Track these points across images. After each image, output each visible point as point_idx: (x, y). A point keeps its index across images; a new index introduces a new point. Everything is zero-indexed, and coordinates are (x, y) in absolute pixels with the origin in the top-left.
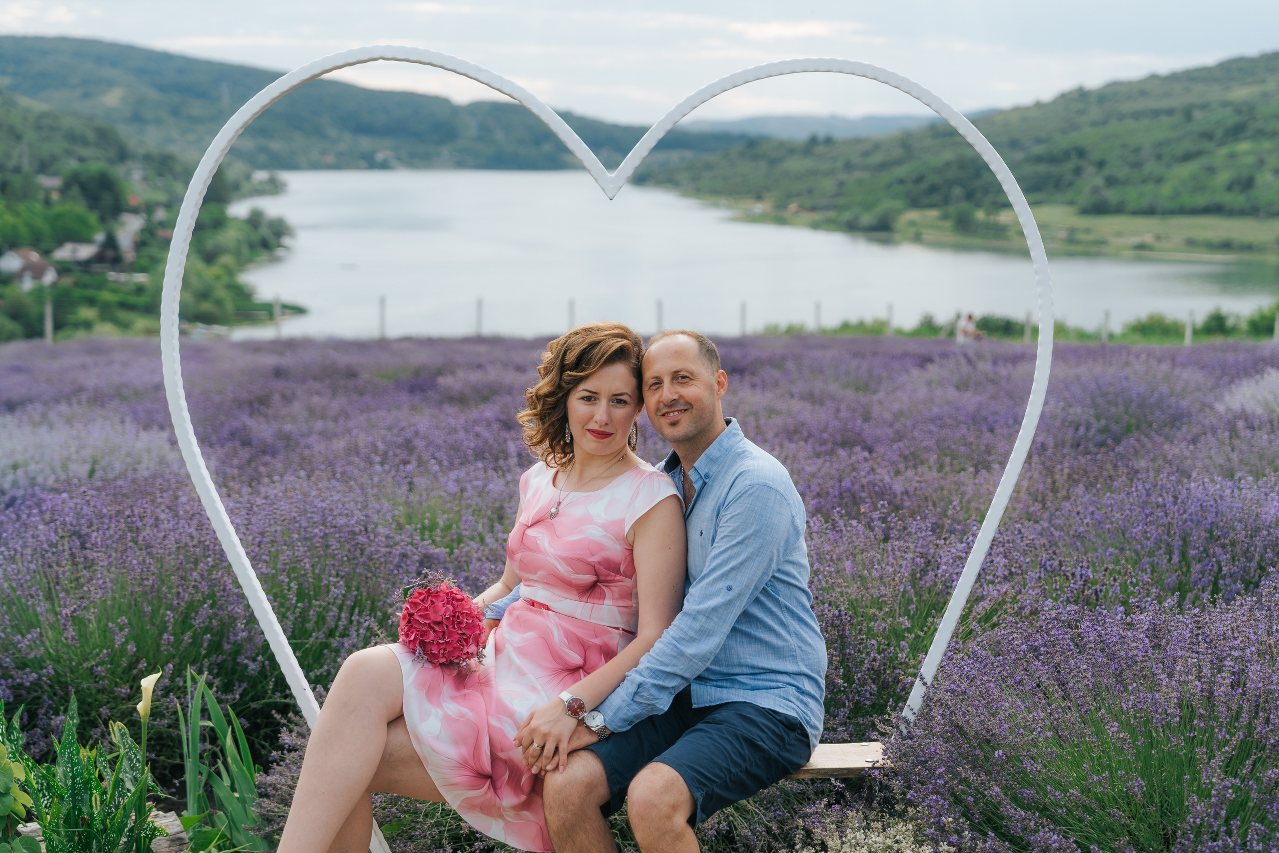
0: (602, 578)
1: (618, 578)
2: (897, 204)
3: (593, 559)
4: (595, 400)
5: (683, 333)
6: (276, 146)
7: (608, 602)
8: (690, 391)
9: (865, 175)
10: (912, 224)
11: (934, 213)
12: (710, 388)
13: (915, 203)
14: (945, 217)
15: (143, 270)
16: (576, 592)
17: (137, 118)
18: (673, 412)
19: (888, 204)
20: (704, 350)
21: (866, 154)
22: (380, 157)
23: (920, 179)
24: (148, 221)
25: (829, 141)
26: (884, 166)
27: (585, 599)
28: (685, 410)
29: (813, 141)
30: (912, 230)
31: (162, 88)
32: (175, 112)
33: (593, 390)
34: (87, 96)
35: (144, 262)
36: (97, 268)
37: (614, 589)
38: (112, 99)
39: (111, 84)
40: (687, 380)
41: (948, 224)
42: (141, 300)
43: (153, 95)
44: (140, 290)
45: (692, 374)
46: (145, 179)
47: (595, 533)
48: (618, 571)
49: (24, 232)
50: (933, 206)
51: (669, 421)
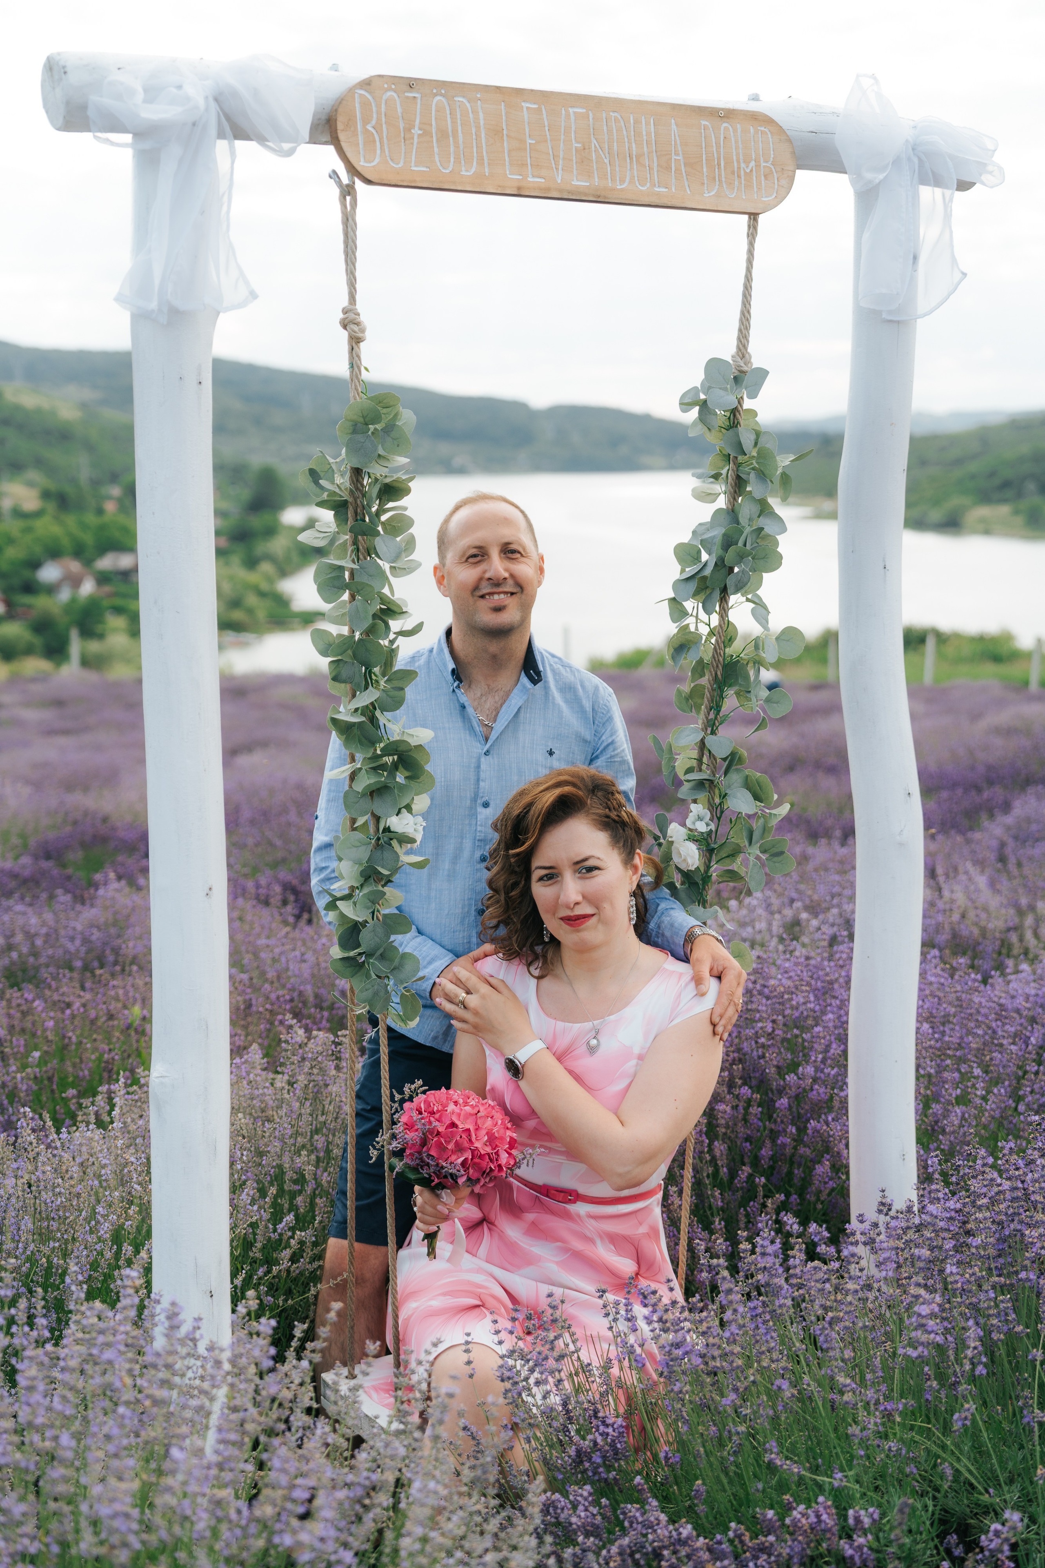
2: (967, 500)
9: (938, 471)
10: (982, 519)
11: (1004, 510)
13: (986, 498)
14: (1016, 512)
18: (499, 593)
19: (956, 501)
21: (942, 450)
23: (992, 474)
26: (958, 462)
28: (512, 594)
30: (982, 525)
31: (247, 399)
40: (518, 555)
41: (1020, 518)
43: (238, 405)
49: (66, 542)
50: (1004, 501)
51: (492, 605)
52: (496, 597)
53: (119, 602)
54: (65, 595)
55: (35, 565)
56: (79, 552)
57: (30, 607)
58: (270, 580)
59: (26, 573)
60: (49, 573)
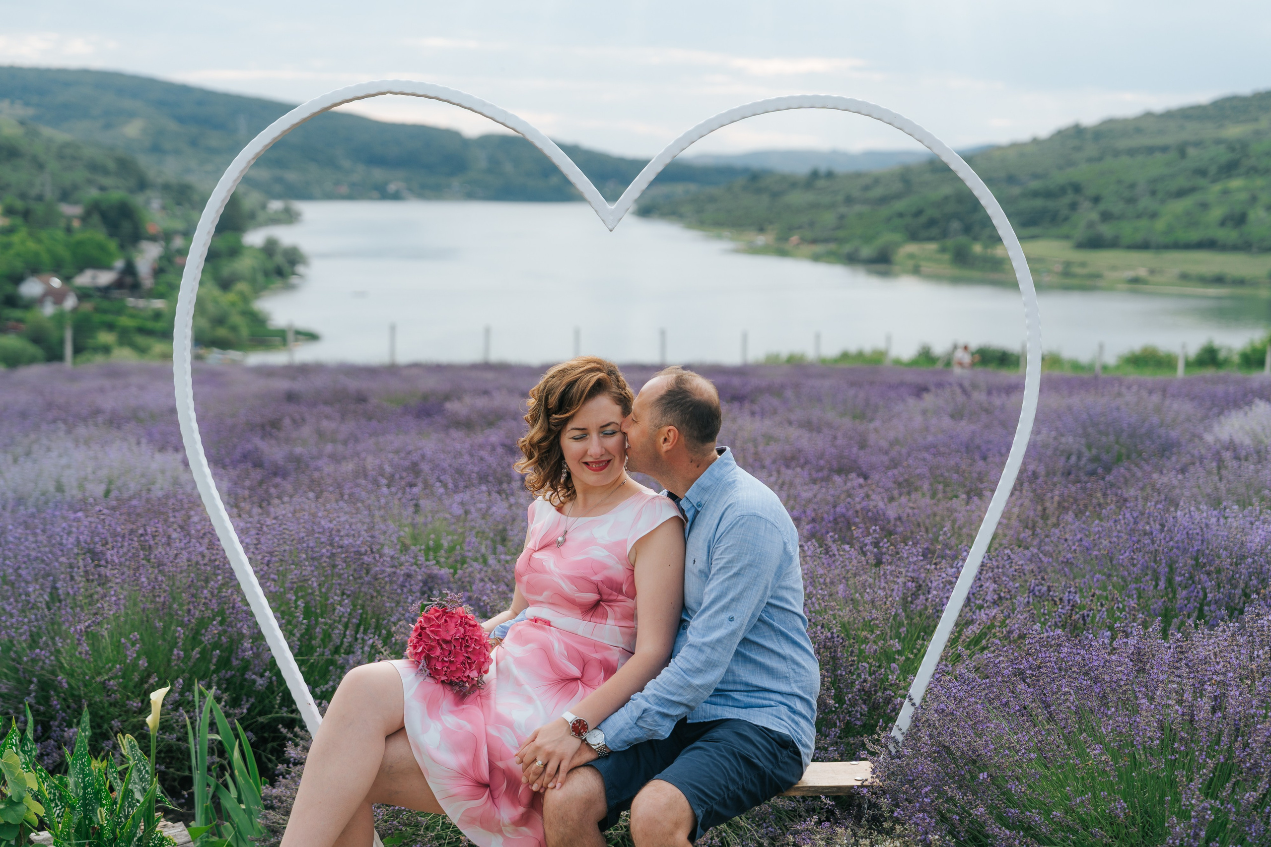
0: (605, 597)
1: (621, 597)
2: (896, 237)
3: (595, 578)
4: (585, 436)
6: (292, 176)
7: (610, 621)
9: (865, 209)
10: (911, 256)
11: (932, 247)
13: (914, 236)
14: (943, 250)
15: (161, 296)
16: (579, 612)
17: (156, 149)
19: (887, 237)
21: (867, 188)
22: (392, 187)
23: (919, 213)
24: (167, 248)
25: (830, 175)
26: (884, 200)
27: (588, 618)
29: (815, 175)
30: (911, 263)
31: (181, 120)
32: (194, 143)
34: (108, 126)
35: (162, 288)
36: (116, 294)
37: (617, 609)
38: (133, 130)
39: (131, 115)
41: (947, 257)
42: (159, 325)
43: (173, 126)
44: (157, 316)
46: (164, 208)
47: (599, 554)
48: (620, 591)
49: (45, 258)
50: (930, 239)
53: (109, 318)
54: (49, 309)
55: (18, 279)
56: (57, 268)
57: (20, 321)
58: (245, 299)
59: (9, 288)
60: (31, 288)
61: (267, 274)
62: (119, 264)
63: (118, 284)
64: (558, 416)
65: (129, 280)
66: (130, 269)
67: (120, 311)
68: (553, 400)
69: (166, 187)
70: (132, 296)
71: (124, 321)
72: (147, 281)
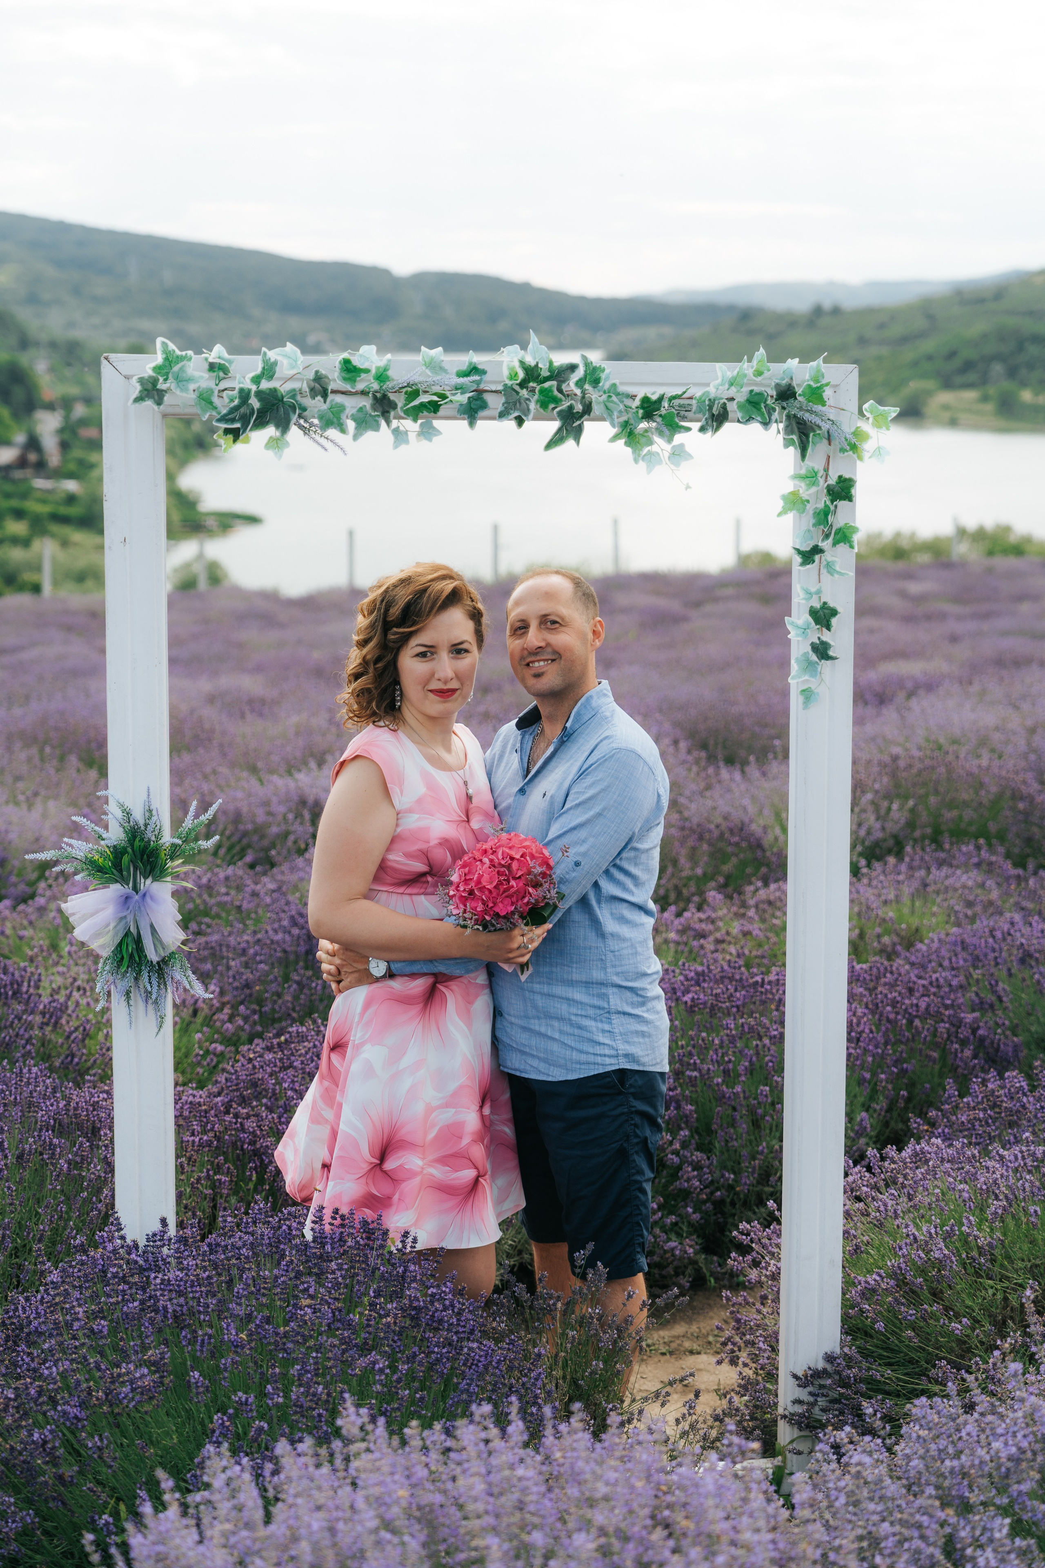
2: (929, 384)
4: (432, 654)
5: (557, 572)
8: (562, 639)
9: (884, 351)
10: (946, 407)
11: (971, 395)
12: (582, 637)
13: (948, 384)
14: (985, 399)
15: (71, 476)
17: (32, 299)
18: (539, 661)
19: (915, 385)
20: (580, 594)
21: (882, 326)
22: (312, 339)
23: (952, 355)
24: (67, 418)
25: (836, 311)
26: (904, 340)
28: (553, 660)
29: (818, 311)
30: (947, 415)
32: (77, 292)
33: (429, 644)
35: (72, 466)
36: (18, 474)
40: (557, 625)
41: (989, 407)
42: (74, 511)
43: (51, 271)
44: (71, 499)
45: (563, 619)
46: (52, 370)
50: (967, 386)
51: (532, 672)
52: (537, 664)
53: (15, 503)
58: (171, 477)
61: (186, 446)
62: (20, 438)
63: (22, 463)
64: (401, 630)
65: (32, 457)
66: (33, 443)
67: (25, 495)
68: (395, 611)
69: (53, 345)
70: (38, 477)
71: (33, 506)
72: (54, 458)
